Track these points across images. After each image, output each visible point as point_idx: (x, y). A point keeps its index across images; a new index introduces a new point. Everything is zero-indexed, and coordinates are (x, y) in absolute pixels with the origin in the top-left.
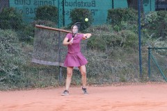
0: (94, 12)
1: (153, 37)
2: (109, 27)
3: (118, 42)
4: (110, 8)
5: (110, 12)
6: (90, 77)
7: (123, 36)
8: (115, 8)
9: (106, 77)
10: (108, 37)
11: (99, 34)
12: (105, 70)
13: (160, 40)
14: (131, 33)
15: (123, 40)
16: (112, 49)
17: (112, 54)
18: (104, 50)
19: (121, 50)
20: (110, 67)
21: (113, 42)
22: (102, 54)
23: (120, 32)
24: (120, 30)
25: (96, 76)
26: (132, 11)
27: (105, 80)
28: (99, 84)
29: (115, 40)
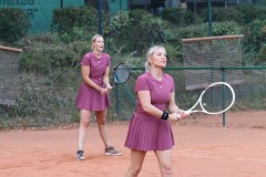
0: (31, 13)
1: (124, 51)
2: (55, 36)
3: (69, 60)
4: (58, 7)
5: (57, 13)
6: (25, 115)
7: (75, 50)
8: (64, 5)
9: (50, 115)
10: (52, 52)
11: (39, 48)
12: (48, 104)
13: (134, 56)
15: (76, 57)
16: (58, 72)
17: (59, 79)
18: (46, 73)
19: (72, 72)
20: (55, 100)
21: (60, 60)
22: (43, 80)
23: (71, 45)
24: (72, 40)
25: (33, 114)
26: (90, 11)
27: (48, 119)
28: (38, 127)
29: (63, 56)
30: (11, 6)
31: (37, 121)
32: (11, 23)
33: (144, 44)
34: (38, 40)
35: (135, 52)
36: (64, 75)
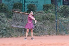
0: (37, 6)
1: (62, 16)
2: (44, 12)
3: (47, 18)
4: (44, 4)
5: (44, 6)
6: (35, 32)
7: (49, 16)
8: (46, 4)
9: (42, 32)
10: (43, 16)
11: (39, 15)
12: (42, 30)
13: (65, 17)
14: (52, 14)
15: (49, 17)
16: (44, 21)
17: (45, 23)
18: (41, 21)
19: (48, 21)
20: (44, 29)
21: (45, 18)
22: (40, 23)
23: (48, 14)
24: (48, 13)
25: (38, 32)
27: (42, 34)
28: (39, 36)
29: (46, 17)
30: (32, 4)
31: (39, 34)
32: (32, 8)
33: (67, 14)
34: (39, 13)
35: (65, 16)
36: (46, 22)
